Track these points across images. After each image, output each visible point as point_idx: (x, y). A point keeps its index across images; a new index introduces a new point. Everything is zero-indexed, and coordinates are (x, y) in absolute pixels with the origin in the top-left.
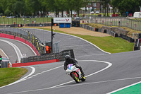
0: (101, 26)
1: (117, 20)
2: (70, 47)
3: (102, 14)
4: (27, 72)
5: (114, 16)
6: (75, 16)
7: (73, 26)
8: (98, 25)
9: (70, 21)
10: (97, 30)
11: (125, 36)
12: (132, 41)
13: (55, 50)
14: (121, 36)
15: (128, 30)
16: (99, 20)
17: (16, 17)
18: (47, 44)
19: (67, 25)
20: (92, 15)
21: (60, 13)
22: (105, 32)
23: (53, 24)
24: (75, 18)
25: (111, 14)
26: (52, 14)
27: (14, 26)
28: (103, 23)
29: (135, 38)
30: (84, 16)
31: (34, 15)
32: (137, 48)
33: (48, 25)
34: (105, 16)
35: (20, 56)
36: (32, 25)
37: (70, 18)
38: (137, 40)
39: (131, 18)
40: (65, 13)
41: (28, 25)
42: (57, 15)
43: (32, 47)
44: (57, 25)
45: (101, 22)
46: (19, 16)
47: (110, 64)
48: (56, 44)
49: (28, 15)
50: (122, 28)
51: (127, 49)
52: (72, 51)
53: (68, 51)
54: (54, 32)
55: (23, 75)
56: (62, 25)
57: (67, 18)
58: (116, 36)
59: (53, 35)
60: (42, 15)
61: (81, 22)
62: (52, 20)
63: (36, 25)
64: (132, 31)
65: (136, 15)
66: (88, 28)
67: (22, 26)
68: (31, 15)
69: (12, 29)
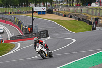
0: (68, 13)
1: (80, 8)
2: (46, 28)
3: (69, 4)
4: (14, 46)
5: (77, 5)
6: (49, 6)
7: (48, 13)
8: (66, 12)
9: (45, 10)
10: (65, 16)
11: (86, 20)
12: (90, 23)
13: (35, 31)
14: (83, 20)
15: (87, 15)
16: (67, 9)
17: (6, 7)
18: (29, 26)
19: (43, 13)
20: (61, 5)
21: (38, 4)
22: (71, 17)
23: (33, 12)
24: (49, 7)
25: (75, 4)
26: (32, 5)
27: (5, 13)
28: (69, 10)
29: (93, 21)
30: (55, 5)
31: (20, 6)
32: (94, 29)
33: (30, 12)
34: (70, 5)
35: (10, 35)
36: (18, 13)
37: (46, 8)
38: (94, 23)
39: (90, 7)
40: (42, 4)
41: (15, 13)
42: (36, 5)
43: (18, 28)
44: (36, 12)
45: (68, 10)
46: (9, 7)
47: (75, 41)
48: (36, 26)
49: (15, 6)
50: (83, 14)
51: (87, 29)
52: (47, 31)
53: (44, 31)
54: (34, 18)
55: (12, 49)
56: (39, 13)
57: (43, 8)
58: (79, 20)
59: (33, 19)
60: (25, 5)
61: (53, 10)
62: (33, 9)
63: (21, 13)
64: (90, 16)
65: (93, 4)
66: (59, 15)
67: (10, 13)
68: (17, 6)
69: (3, 16)
